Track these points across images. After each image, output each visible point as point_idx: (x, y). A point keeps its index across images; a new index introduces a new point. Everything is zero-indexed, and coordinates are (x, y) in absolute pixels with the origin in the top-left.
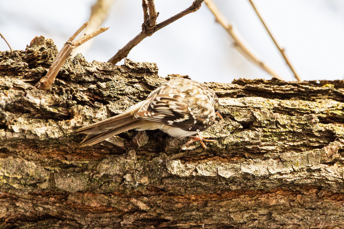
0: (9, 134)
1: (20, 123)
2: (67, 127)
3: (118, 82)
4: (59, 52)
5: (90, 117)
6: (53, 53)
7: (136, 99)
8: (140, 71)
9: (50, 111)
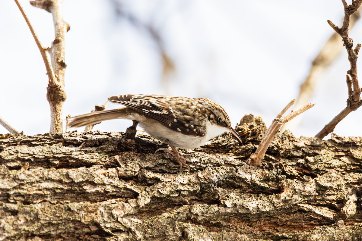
0: (222, 209)
1: (232, 198)
2: (278, 201)
3: (325, 156)
4: (268, 129)
5: (299, 190)
6: (262, 130)
7: (343, 172)
8: (346, 145)
9: (261, 186)
